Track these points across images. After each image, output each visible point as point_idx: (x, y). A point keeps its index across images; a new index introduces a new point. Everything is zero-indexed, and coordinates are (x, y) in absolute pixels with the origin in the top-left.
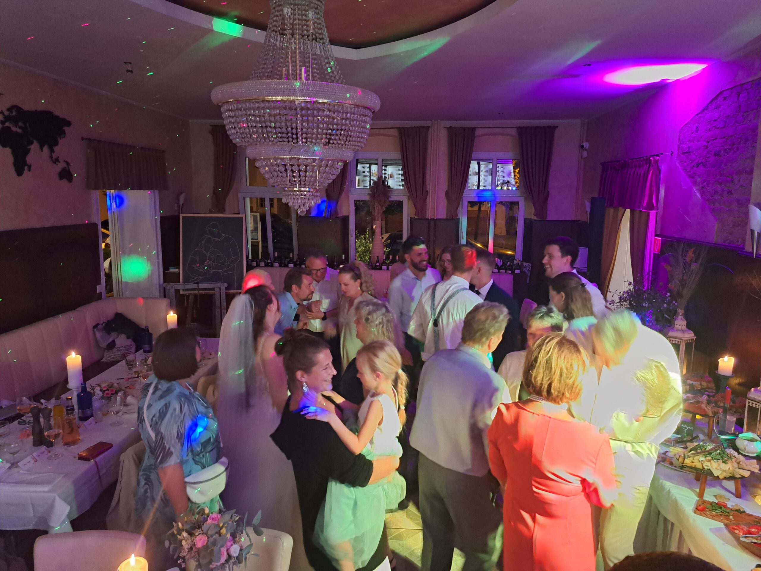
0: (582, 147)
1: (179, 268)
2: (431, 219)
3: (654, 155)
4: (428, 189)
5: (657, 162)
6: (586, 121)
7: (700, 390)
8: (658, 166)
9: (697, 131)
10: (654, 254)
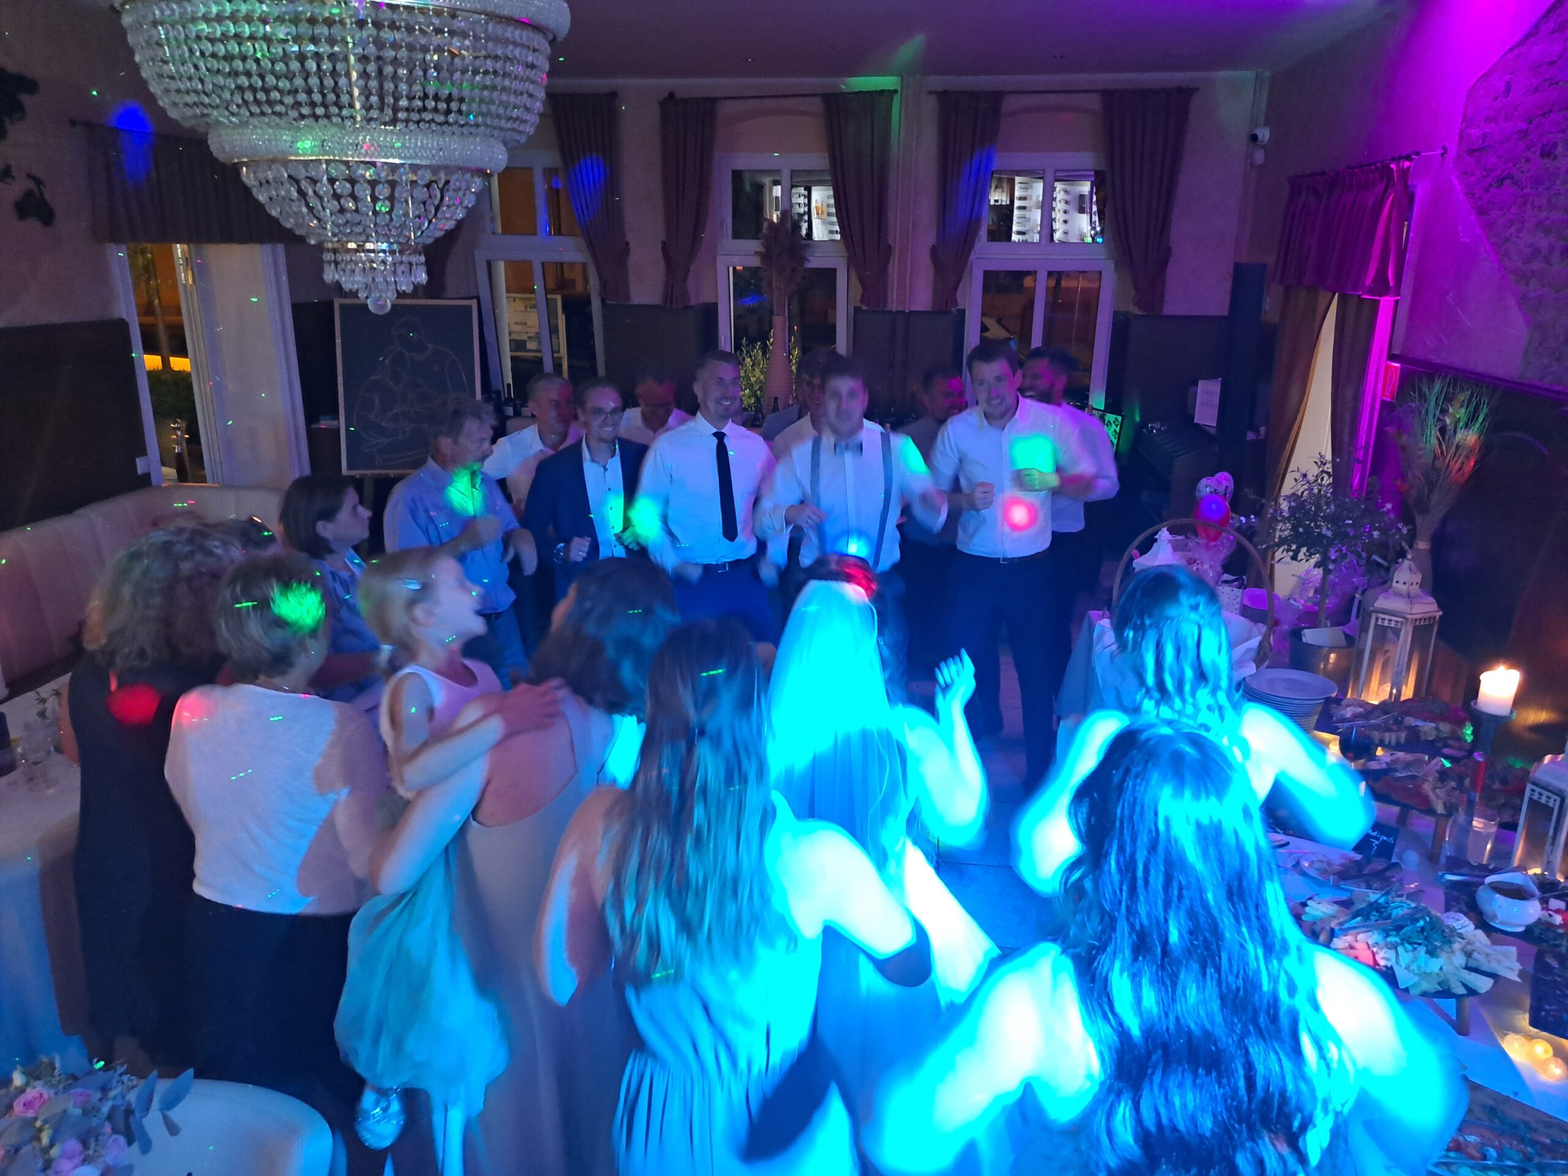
0: (1254, 138)
1: (338, 418)
2: (898, 312)
3: (1400, 158)
4: (891, 242)
5: (1404, 174)
6: (1268, 73)
7: (1432, 742)
8: (1406, 186)
9: (1508, 90)
10: (1383, 402)
